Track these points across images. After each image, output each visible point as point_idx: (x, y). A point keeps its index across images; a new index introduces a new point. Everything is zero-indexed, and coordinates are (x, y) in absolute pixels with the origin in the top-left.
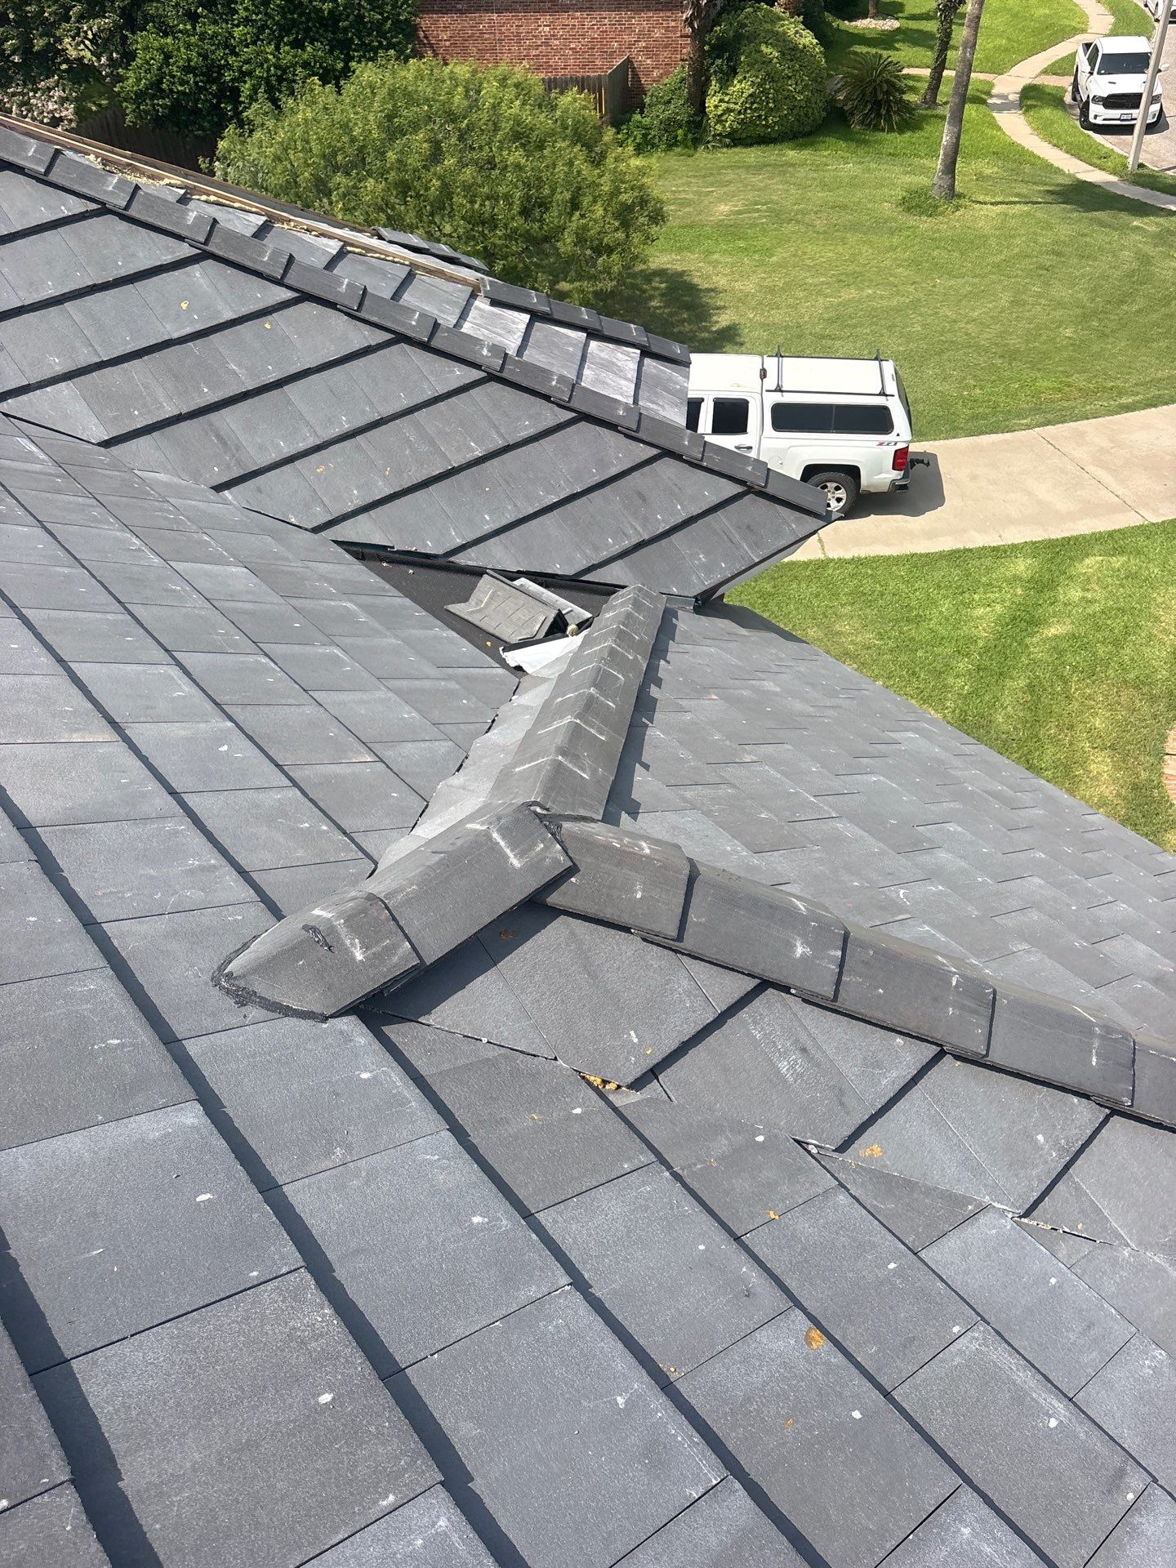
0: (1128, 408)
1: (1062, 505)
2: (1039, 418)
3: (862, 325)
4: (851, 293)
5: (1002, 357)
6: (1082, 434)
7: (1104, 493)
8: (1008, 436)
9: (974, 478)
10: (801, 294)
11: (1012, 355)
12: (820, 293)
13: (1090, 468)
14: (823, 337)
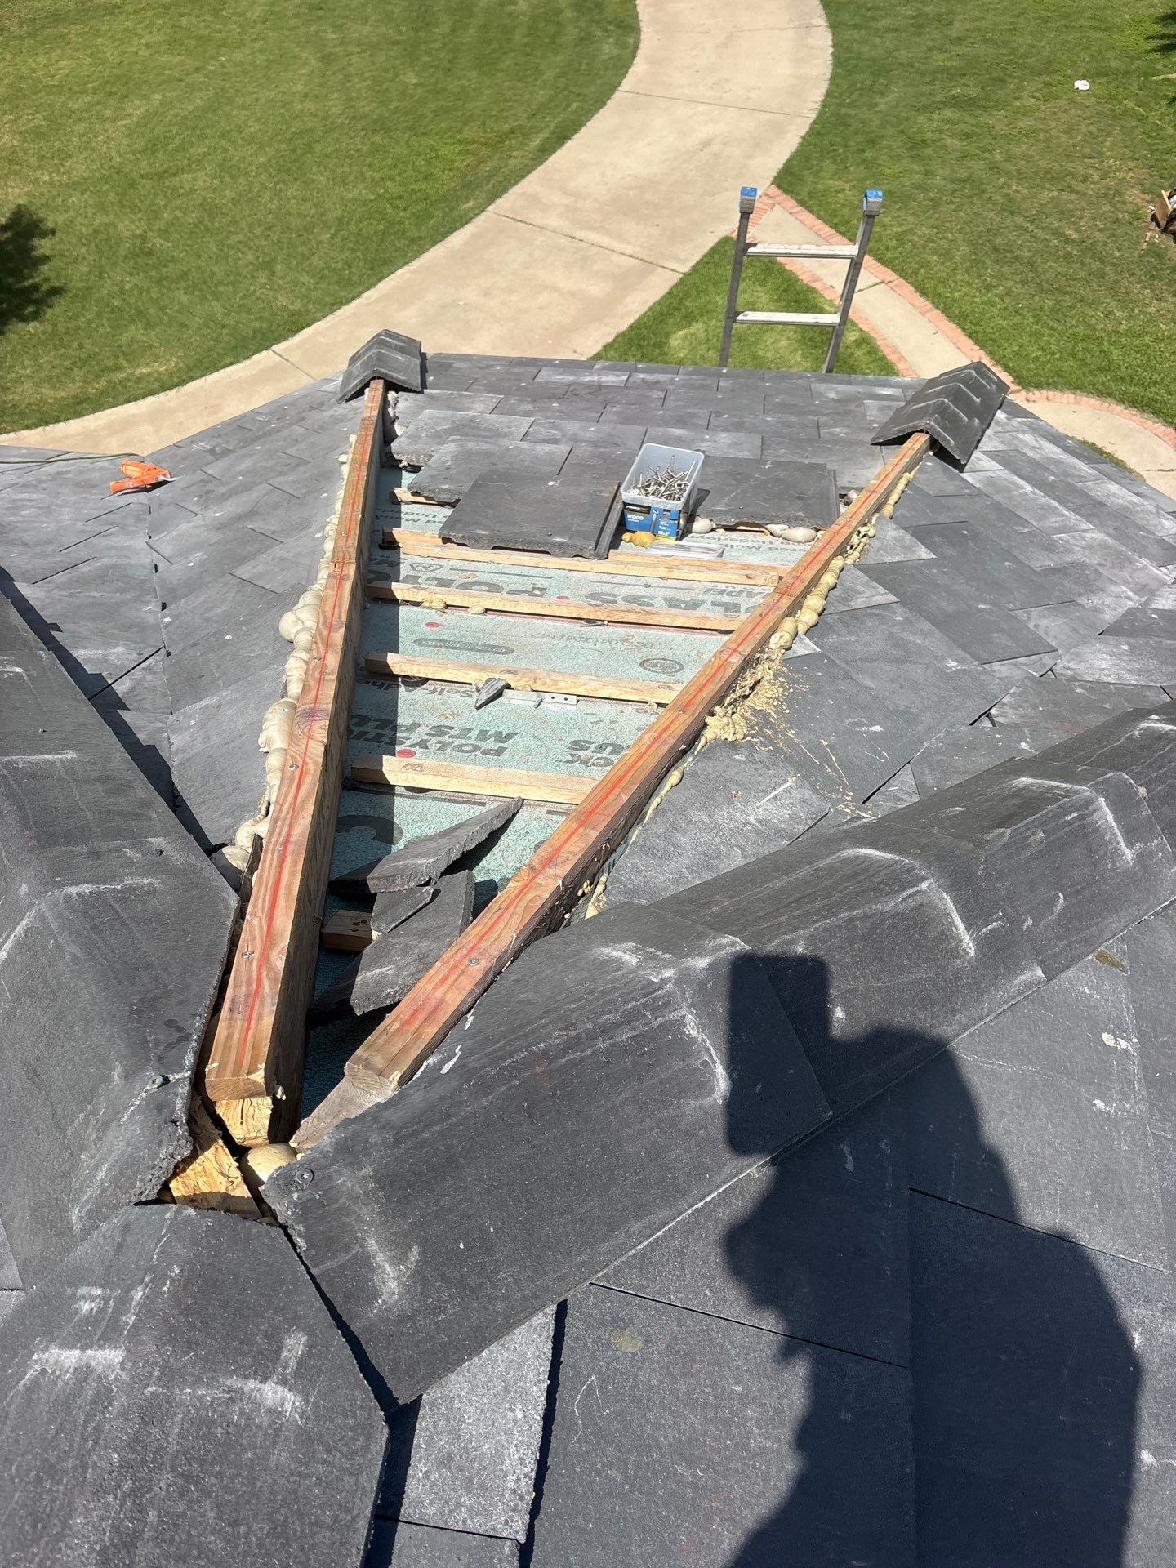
0: (545, 151)
1: (597, 289)
2: (481, 195)
3: (191, 144)
4: (137, 109)
5: (374, 131)
6: (534, 199)
7: (615, 257)
8: (469, 229)
9: (487, 293)
10: (80, 128)
11: (379, 126)
12: (102, 119)
13: (579, 234)
14: (160, 176)
